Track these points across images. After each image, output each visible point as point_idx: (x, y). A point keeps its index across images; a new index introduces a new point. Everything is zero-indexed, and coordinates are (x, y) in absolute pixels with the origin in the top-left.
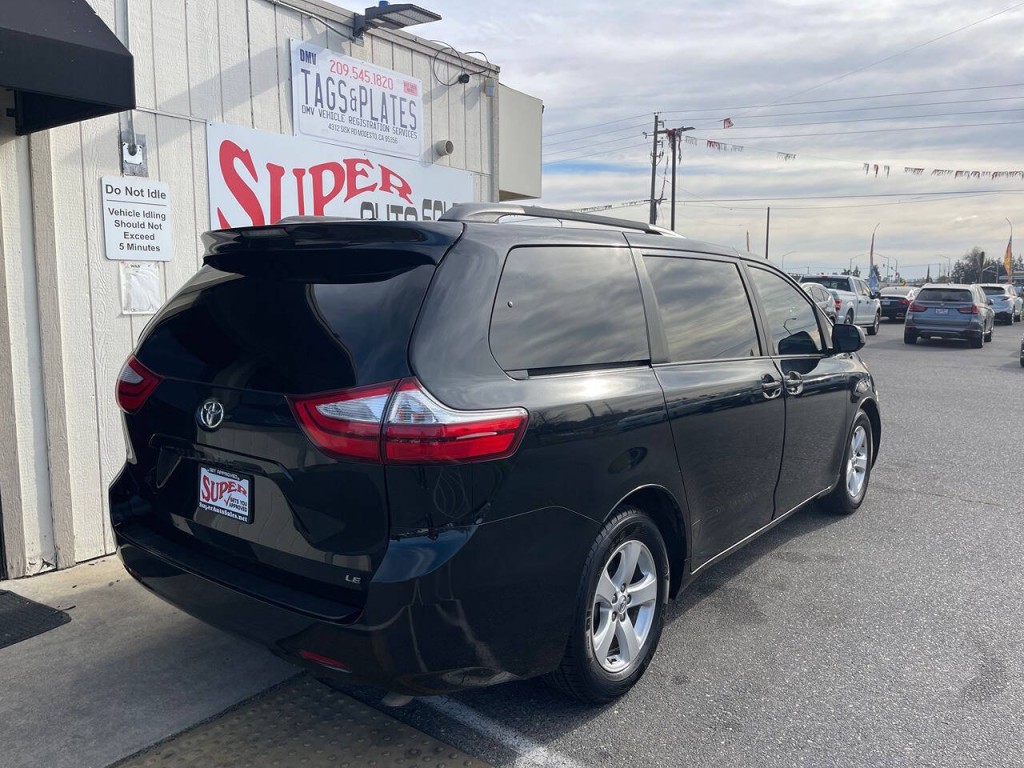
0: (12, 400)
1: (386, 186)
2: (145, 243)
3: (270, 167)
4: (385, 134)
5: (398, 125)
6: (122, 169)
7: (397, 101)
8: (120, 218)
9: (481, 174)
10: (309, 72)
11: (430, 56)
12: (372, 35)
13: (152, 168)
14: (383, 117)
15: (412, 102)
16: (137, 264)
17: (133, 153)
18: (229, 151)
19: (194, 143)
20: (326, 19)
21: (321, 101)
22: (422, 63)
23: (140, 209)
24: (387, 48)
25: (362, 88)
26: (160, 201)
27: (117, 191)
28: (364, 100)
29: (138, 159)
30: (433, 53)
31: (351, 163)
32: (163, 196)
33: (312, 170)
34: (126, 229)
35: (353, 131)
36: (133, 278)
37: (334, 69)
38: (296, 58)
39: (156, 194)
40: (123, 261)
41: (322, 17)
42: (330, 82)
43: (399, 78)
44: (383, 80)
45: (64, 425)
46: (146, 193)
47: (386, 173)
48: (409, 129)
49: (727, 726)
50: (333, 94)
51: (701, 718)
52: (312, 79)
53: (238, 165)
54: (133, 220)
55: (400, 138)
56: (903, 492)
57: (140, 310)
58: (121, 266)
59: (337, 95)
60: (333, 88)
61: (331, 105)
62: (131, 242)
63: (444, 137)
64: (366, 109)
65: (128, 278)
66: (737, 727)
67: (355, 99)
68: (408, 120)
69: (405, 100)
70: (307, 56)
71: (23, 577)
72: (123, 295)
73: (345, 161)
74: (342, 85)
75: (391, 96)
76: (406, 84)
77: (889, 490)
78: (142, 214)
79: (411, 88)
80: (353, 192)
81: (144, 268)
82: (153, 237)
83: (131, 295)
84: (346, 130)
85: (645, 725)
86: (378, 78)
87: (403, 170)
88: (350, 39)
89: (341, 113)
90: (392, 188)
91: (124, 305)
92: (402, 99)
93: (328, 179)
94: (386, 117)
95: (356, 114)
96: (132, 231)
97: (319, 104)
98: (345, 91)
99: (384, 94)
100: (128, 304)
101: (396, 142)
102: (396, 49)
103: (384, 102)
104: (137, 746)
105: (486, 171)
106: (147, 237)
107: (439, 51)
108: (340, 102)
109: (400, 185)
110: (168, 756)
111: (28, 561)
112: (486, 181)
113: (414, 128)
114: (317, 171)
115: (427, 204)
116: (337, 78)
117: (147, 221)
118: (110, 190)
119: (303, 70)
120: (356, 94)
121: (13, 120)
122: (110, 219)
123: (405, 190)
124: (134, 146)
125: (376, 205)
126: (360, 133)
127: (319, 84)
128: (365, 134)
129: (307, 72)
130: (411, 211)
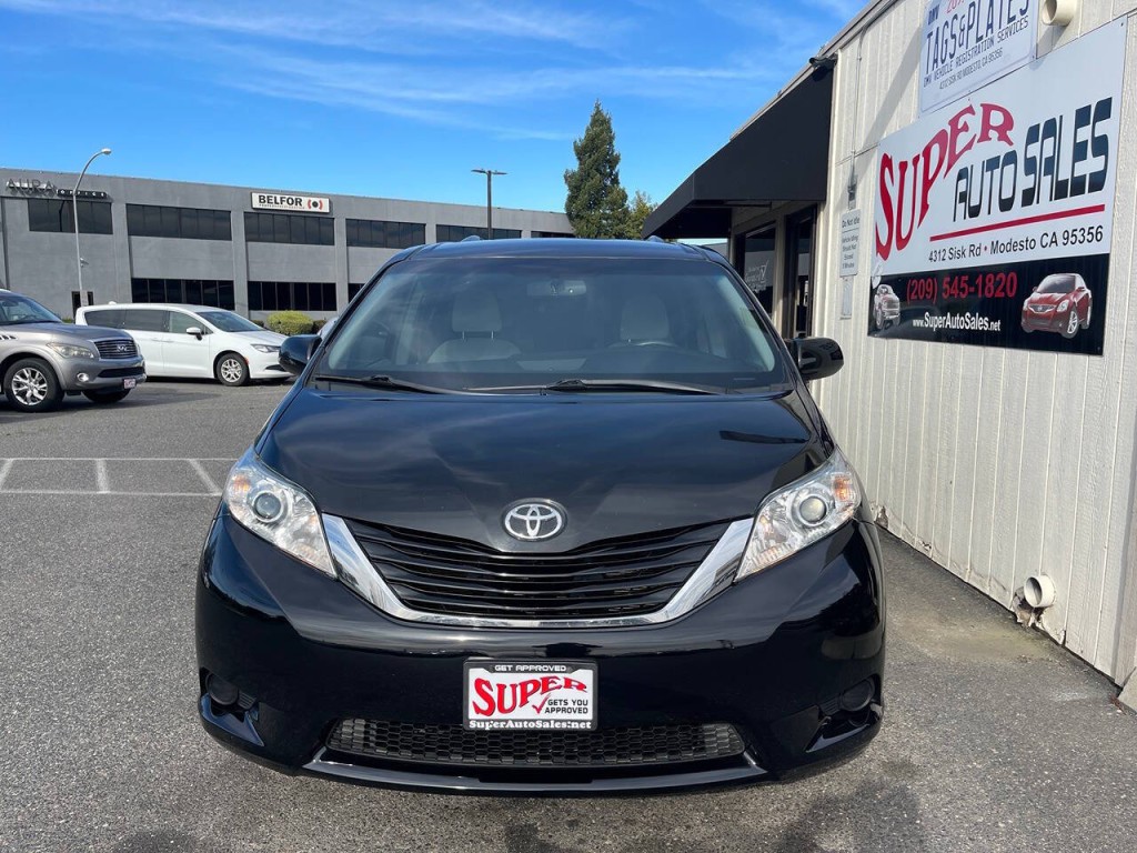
1: (985, 133)
2: (850, 261)
3: (901, 165)
4: (989, 52)
6: (849, 206)
8: (845, 244)
13: (858, 200)
14: (988, 28)
16: (847, 279)
21: (937, 59)
25: (972, 5)
26: (857, 225)
28: (971, 23)
31: (954, 123)
32: (858, 220)
33: (924, 152)
34: (846, 252)
35: (959, 75)
37: (950, 7)
40: (843, 277)
42: (946, 28)
46: (853, 221)
47: (987, 112)
48: (1019, 17)
50: (946, 41)
52: (933, 40)
53: (887, 174)
54: (848, 245)
55: (1005, 43)
57: (845, 315)
58: (843, 281)
59: (949, 39)
60: (947, 33)
61: (944, 57)
62: (846, 262)
64: (972, 32)
65: (844, 290)
67: (964, 29)
70: (933, 14)
72: (841, 303)
73: (950, 123)
78: (851, 239)
80: (952, 160)
81: (849, 281)
83: (844, 303)
84: (953, 79)
89: (950, 60)
90: (991, 133)
93: (935, 155)
94: (991, 27)
95: (963, 49)
97: (935, 65)
98: (956, 27)
100: (842, 310)
101: (1000, 53)
103: (991, 4)
106: (851, 256)
108: (951, 46)
109: (1002, 121)
113: (1025, 11)
114: (927, 152)
115: (1032, 134)
117: (852, 243)
118: (843, 224)
120: (965, 21)
123: (1006, 128)
124: (854, 186)
125: (972, 168)
126: (965, 72)
127: (937, 40)
128: (969, 70)
129: (930, 35)
130: (1012, 158)
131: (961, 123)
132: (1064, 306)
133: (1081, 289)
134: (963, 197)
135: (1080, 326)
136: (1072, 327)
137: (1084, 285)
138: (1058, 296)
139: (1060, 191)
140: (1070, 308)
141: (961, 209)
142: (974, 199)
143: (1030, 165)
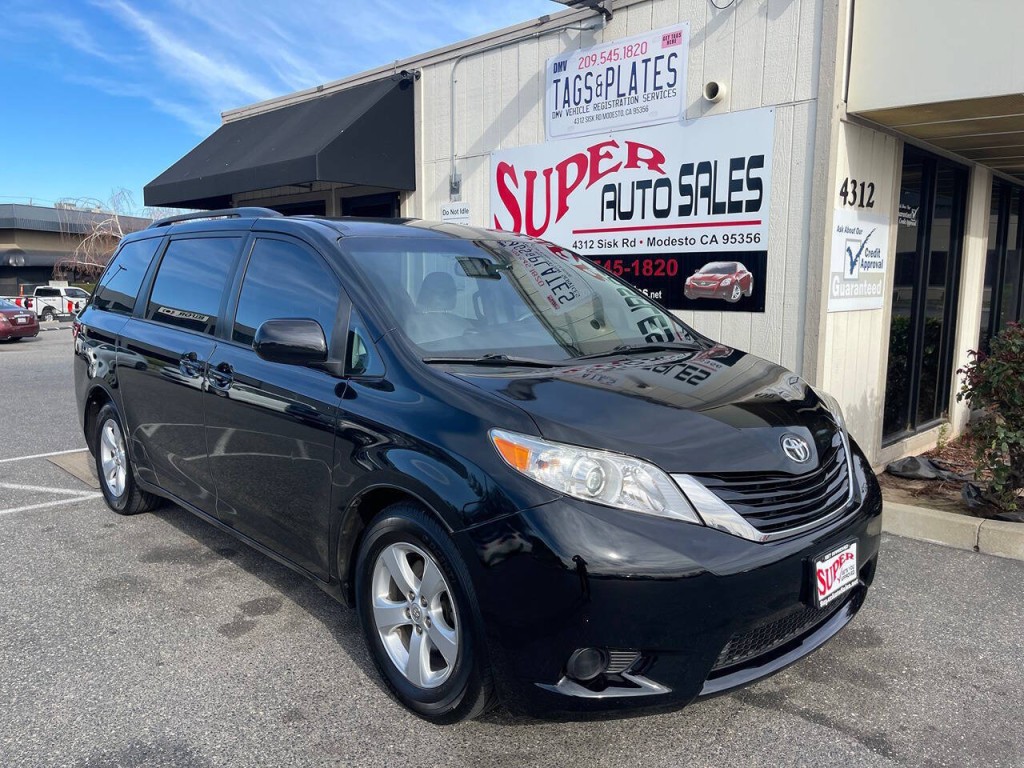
4: (636, 105)
5: (650, 89)
6: (450, 199)
7: (651, 65)
9: (795, 103)
10: (559, 80)
14: (631, 88)
15: (673, 55)
20: (579, 22)
21: (569, 101)
24: (647, 7)
25: (608, 69)
26: (465, 215)
27: (447, 213)
28: (610, 81)
31: (594, 150)
32: (467, 211)
35: (598, 117)
37: (582, 65)
39: (464, 211)
41: (574, 22)
42: (578, 79)
43: (654, 36)
44: (632, 50)
46: (459, 211)
48: (666, 88)
50: (580, 90)
52: (562, 85)
53: (507, 178)
55: (653, 104)
59: (583, 89)
60: (580, 84)
61: (577, 100)
64: (613, 90)
67: (601, 85)
68: (665, 79)
69: (662, 57)
70: (560, 66)
73: (589, 150)
75: (644, 61)
76: (663, 39)
79: (672, 40)
84: (590, 119)
86: (628, 50)
87: (654, 139)
89: (585, 105)
90: (639, 163)
92: (657, 59)
94: (635, 88)
97: (567, 105)
98: (591, 82)
99: (634, 63)
101: (646, 109)
102: (657, 3)
103: (634, 72)
108: (586, 94)
112: (806, 111)
113: (673, 85)
118: (444, 213)
119: (554, 82)
120: (602, 79)
125: (620, 184)
126: (605, 116)
127: (567, 87)
128: (610, 115)
129: (557, 81)
130: (665, 183)
131: (602, 151)
132: (728, 282)
133: (742, 272)
134: (611, 205)
135: (743, 295)
136: (736, 295)
137: (745, 269)
138: (720, 276)
139: (718, 208)
140: (732, 284)
141: (609, 213)
142: (625, 207)
143: (685, 190)
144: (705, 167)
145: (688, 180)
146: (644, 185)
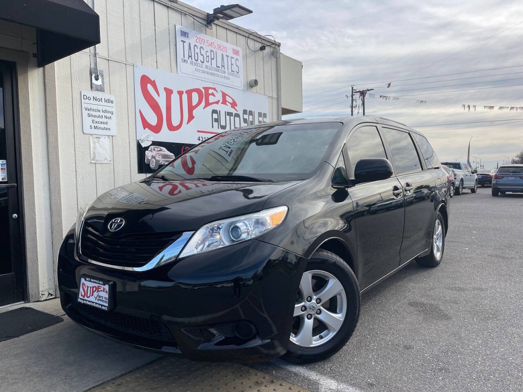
0: (34, 205)
1: (224, 102)
2: (103, 126)
3: (165, 89)
4: (223, 75)
5: (230, 70)
6: (92, 87)
7: (229, 58)
8: (91, 112)
9: (272, 98)
10: (185, 42)
11: (246, 37)
12: (216, 25)
13: (106, 87)
15: (237, 59)
16: (99, 136)
17: (97, 79)
18: (145, 80)
19: (128, 75)
20: (193, 15)
21: (191, 57)
22: (242, 40)
23: (100, 108)
24: (224, 31)
25: (211, 51)
26: (110, 104)
27: (89, 98)
28: (213, 57)
29: (99, 82)
30: (247, 35)
31: (207, 89)
32: (112, 102)
33: (187, 92)
34: (94, 118)
35: (207, 72)
36: (97, 144)
37: (198, 41)
38: (178, 34)
39: (108, 101)
40: (92, 135)
41: (191, 14)
42: (196, 47)
43: (230, 47)
44: (222, 47)
45: (61, 220)
46: (103, 100)
47: (224, 95)
48: (235, 73)
49: (441, 370)
50: (197, 53)
51: (425, 366)
53: (150, 87)
54: (97, 114)
55: (231, 77)
56: (512, 258)
57: (100, 161)
58: (91, 138)
59: (199, 54)
60: (197, 50)
61: (196, 59)
62: (96, 125)
63: (253, 78)
64: (214, 62)
65: (94, 143)
66: (447, 371)
67: (208, 56)
68: (235, 68)
69: (233, 58)
71: (38, 301)
72: (92, 153)
73: (203, 88)
74: (202, 49)
75: (226, 56)
76: (234, 50)
77: (503, 258)
78: (101, 111)
79: (236, 52)
80: (208, 104)
81: (102, 139)
82: (107, 123)
83: (96, 152)
84: (204, 72)
85: (392, 369)
86: (219, 46)
87: (233, 94)
88: (206, 25)
89: (201, 63)
90: (227, 103)
91: (92, 158)
92: (231, 57)
93: (195, 97)
95: (209, 64)
96: (96, 119)
97: (190, 58)
98: (203, 52)
99: (222, 54)
100: (94, 157)
101: (229, 79)
102: (228, 32)
103: (223, 59)
104: (101, 380)
105: (275, 96)
106: (104, 123)
107: (250, 34)
109: (232, 102)
110: (119, 385)
111: (41, 293)
112: (275, 102)
113: (238, 73)
114: (189, 93)
115: (245, 112)
116: (199, 45)
117: (104, 114)
118: (85, 97)
119: (182, 41)
120: (208, 54)
121: (36, 59)
122: (85, 113)
123: (234, 105)
124: (98, 76)
125: (220, 111)
126: (211, 74)
127: (190, 48)
128: (214, 75)
129: (184, 42)
130: (237, 115)
131: (211, 91)
134: (216, 120)
141: (216, 124)
142: (223, 123)
143: (245, 121)
144: (251, 113)
145: (246, 117)
146: (230, 114)
